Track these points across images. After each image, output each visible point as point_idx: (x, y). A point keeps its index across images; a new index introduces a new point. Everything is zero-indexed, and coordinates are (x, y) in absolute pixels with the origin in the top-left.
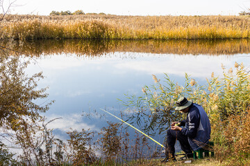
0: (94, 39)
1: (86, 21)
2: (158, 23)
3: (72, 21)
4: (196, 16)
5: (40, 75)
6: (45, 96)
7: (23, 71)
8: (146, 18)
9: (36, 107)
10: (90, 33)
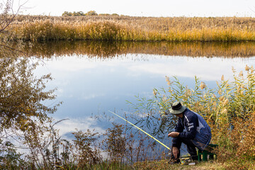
0: (106, 40)
1: (98, 22)
2: (172, 24)
3: (84, 22)
4: (210, 18)
5: (48, 76)
6: (53, 98)
7: (32, 72)
8: (159, 20)
9: (44, 108)
10: (102, 35)
